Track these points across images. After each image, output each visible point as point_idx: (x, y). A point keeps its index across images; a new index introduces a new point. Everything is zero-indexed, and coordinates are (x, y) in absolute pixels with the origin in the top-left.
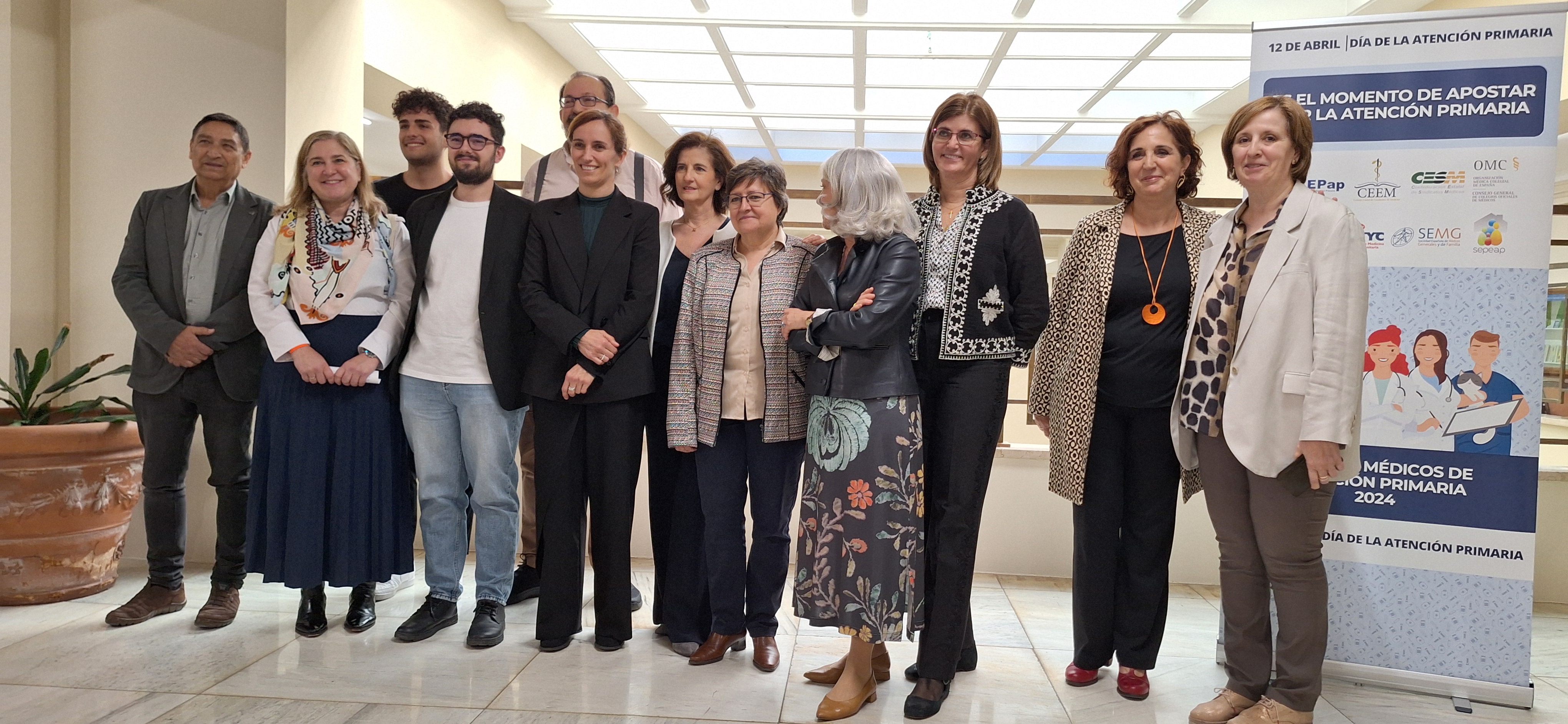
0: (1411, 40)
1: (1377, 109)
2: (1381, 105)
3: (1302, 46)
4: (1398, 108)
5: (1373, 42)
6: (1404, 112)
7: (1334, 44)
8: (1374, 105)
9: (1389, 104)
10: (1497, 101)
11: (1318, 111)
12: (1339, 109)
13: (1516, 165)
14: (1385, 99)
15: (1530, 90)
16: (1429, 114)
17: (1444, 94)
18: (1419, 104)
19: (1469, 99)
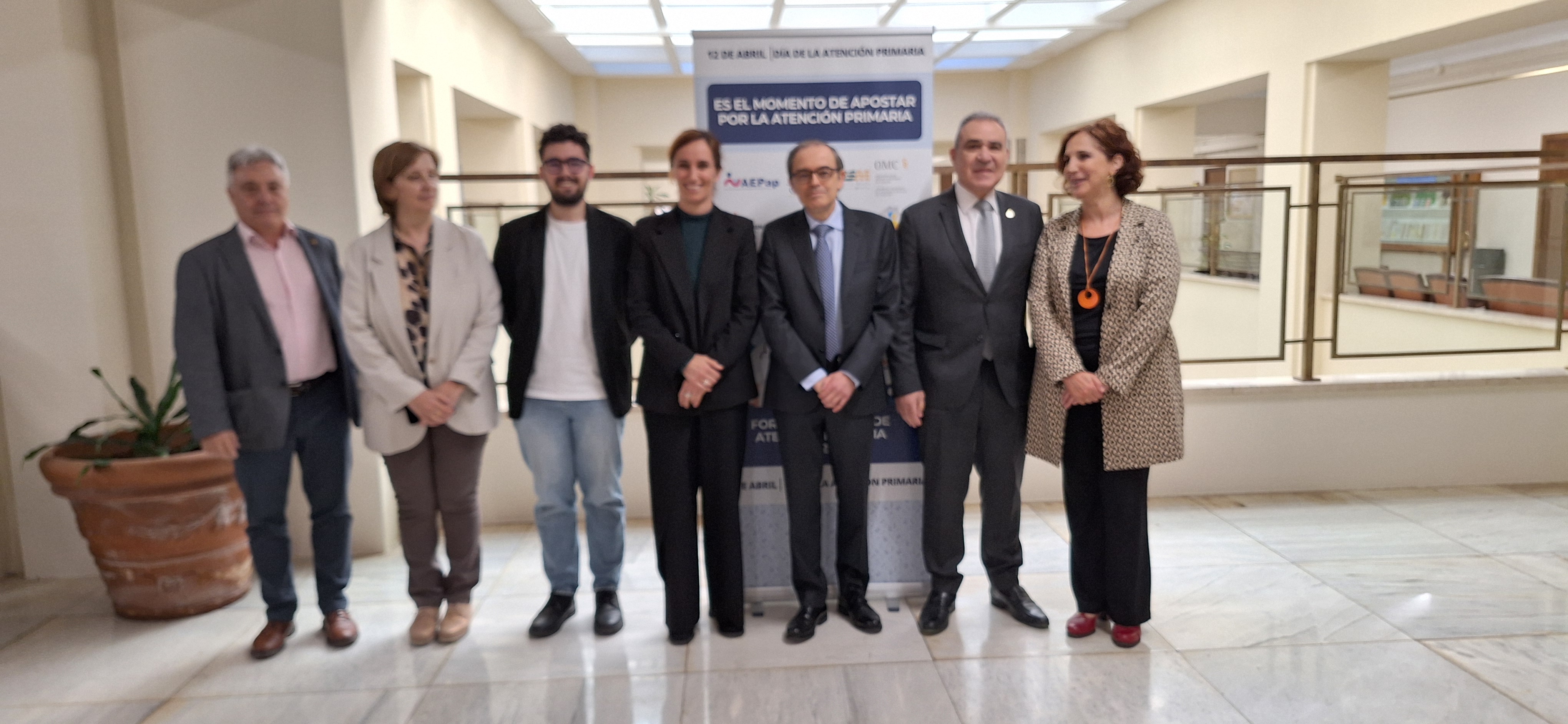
0: (821, 52)
1: (800, 116)
2: (802, 111)
3: (735, 54)
4: (813, 114)
5: (791, 53)
6: (821, 118)
7: (760, 54)
8: (797, 111)
9: (809, 110)
10: (889, 109)
11: (753, 116)
12: (770, 114)
13: (905, 164)
14: (805, 107)
15: (911, 101)
16: (839, 120)
17: (850, 102)
18: (831, 110)
19: (868, 108)
